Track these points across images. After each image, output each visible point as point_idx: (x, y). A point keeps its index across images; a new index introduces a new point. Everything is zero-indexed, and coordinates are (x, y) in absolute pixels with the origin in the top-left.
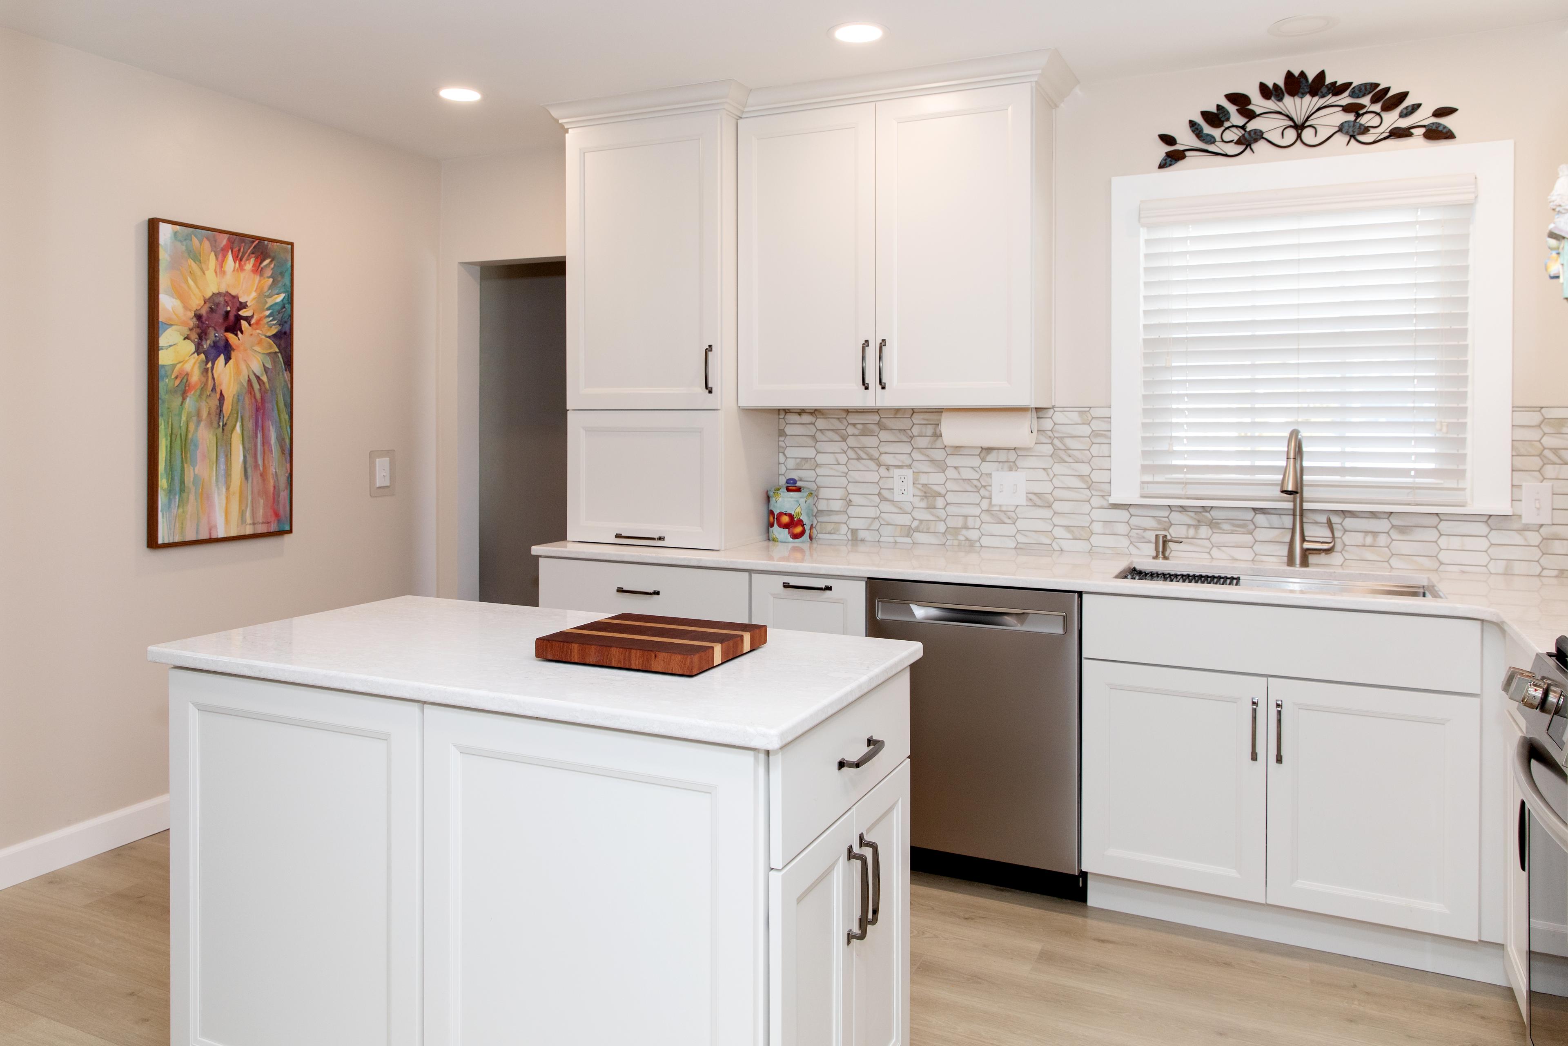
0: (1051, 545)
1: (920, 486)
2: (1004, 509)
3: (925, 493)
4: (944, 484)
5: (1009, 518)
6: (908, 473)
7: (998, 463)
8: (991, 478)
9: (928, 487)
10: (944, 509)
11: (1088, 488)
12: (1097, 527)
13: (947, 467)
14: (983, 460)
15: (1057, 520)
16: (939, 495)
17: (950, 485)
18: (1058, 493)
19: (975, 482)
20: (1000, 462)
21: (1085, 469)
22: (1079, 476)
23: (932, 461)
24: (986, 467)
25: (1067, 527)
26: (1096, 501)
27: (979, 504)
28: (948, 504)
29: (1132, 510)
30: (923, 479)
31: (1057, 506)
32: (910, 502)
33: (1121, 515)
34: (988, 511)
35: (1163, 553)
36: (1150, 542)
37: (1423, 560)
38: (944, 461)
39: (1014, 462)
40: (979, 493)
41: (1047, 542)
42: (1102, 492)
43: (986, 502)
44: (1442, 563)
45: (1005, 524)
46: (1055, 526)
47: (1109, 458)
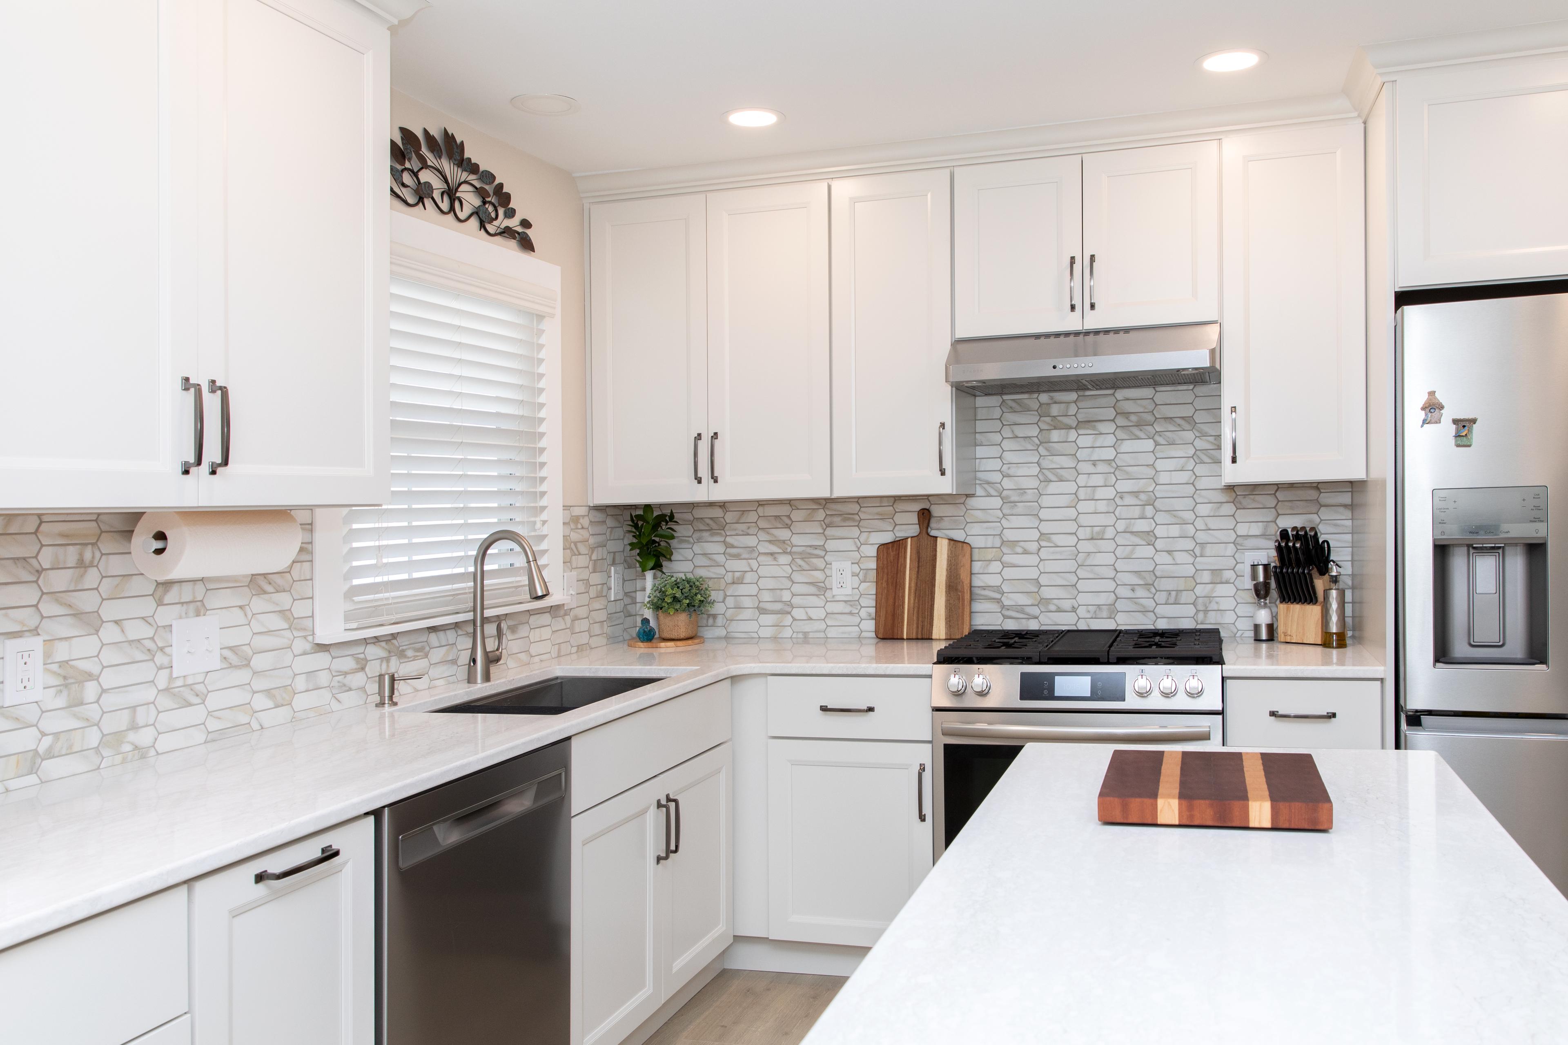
0: (249, 723)
1: (55, 667)
2: (190, 681)
3: (65, 678)
4: (97, 656)
5: (197, 695)
6: (35, 644)
7: (179, 606)
8: (171, 631)
9: (72, 667)
10: (97, 702)
11: (290, 628)
12: (300, 683)
13: (103, 622)
14: (160, 603)
15: (258, 684)
16: (90, 676)
17: (110, 656)
18: (261, 642)
19: (149, 644)
20: (182, 603)
21: (284, 600)
22: (280, 611)
23: (78, 615)
24: (164, 615)
25: (268, 692)
26: (300, 645)
27: (153, 681)
28: (104, 691)
29: (334, 651)
30: (62, 652)
31: (258, 662)
32: (36, 702)
33: (323, 659)
34: (167, 689)
35: (391, 697)
36: (350, 689)
37: (523, 656)
38: (97, 612)
39: (202, 601)
40: (153, 660)
41: (243, 719)
42: (305, 630)
43: (164, 673)
44: (532, 656)
45: (191, 705)
46: (254, 692)
47: (311, 579)
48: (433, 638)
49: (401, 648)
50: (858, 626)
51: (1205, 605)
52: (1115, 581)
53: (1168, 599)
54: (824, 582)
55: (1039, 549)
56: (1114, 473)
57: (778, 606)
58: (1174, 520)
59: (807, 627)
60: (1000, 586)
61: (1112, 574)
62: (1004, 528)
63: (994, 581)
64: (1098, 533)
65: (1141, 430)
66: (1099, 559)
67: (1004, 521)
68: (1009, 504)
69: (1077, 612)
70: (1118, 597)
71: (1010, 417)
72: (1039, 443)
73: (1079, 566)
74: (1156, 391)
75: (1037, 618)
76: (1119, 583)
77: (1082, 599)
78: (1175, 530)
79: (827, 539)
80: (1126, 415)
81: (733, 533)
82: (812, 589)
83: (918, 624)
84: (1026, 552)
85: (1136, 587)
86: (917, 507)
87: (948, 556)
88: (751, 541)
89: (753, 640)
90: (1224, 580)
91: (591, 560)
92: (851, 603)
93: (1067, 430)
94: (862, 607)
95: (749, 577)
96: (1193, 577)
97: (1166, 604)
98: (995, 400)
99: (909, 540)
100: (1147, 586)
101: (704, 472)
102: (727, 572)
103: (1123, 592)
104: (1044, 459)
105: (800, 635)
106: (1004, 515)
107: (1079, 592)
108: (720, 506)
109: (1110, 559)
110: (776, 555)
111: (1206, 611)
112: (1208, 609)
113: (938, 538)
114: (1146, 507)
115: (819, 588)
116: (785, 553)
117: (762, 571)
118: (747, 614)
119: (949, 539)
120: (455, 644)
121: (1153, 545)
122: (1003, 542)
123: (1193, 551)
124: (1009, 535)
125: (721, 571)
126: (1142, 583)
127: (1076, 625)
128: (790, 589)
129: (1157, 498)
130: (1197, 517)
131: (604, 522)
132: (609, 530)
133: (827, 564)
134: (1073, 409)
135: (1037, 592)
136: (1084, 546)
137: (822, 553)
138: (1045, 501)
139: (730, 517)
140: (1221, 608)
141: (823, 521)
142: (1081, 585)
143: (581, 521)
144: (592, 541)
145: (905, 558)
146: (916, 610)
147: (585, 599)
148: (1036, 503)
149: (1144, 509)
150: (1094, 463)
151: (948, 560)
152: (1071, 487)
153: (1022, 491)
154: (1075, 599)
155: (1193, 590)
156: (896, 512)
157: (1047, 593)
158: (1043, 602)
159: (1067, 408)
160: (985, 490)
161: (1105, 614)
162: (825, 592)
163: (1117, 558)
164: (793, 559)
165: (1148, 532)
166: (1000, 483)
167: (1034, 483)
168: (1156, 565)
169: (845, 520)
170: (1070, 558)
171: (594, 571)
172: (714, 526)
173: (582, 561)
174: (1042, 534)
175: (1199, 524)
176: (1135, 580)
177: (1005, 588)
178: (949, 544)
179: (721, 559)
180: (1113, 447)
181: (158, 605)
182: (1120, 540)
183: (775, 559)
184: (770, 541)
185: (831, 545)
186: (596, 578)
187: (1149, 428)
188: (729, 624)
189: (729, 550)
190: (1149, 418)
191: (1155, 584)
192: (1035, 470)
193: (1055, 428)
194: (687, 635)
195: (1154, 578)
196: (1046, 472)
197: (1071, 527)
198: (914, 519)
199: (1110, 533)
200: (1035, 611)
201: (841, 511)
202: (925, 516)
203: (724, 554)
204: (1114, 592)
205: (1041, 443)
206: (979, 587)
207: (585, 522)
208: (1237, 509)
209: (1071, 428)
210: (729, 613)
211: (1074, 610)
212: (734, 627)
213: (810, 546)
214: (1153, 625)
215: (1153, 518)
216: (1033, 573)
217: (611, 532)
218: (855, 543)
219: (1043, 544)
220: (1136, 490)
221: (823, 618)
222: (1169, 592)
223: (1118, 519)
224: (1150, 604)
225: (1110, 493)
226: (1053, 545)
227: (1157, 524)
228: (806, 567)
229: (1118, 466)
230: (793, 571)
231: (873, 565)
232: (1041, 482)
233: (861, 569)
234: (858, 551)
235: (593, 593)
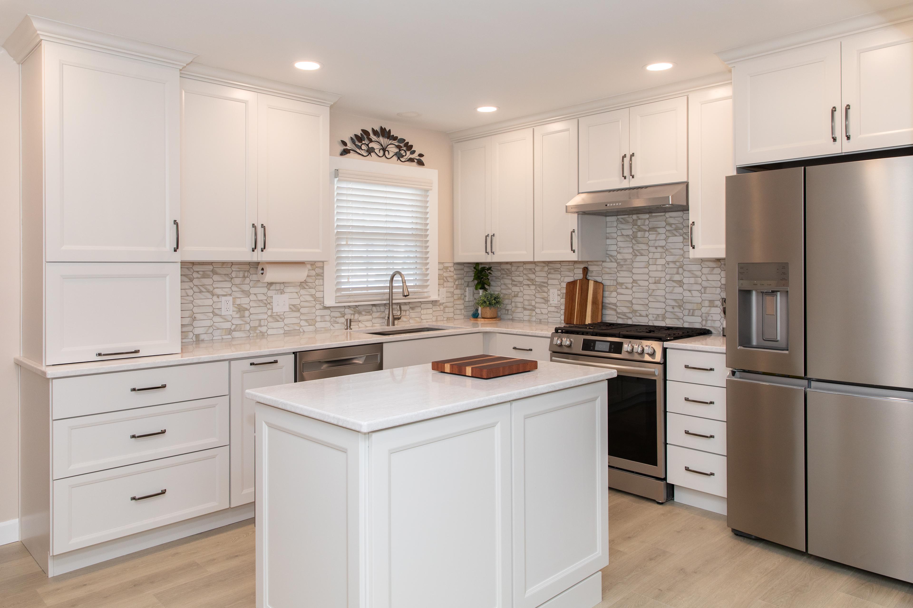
0: (299, 330)
1: (236, 306)
2: (279, 314)
3: (239, 309)
4: (249, 304)
5: (281, 319)
6: (230, 298)
7: (275, 291)
8: (272, 298)
9: (241, 306)
10: (249, 317)
11: (315, 301)
12: (318, 319)
13: (251, 294)
14: (269, 289)
15: (302, 317)
16: (247, 309)
17: (252, 304)
18: (303, 304)
19: (265, 301)
20: (276, 290)
21: (313, 291)
22: (311, 295)
23: (243, 291)
24: (270, 293)
25: (306, 320)
26: (318, 306)
27: (266, 313)
28: (251, 314)
29: (331, 309)
30: (238, 302)
31: (303, 310)
32: (231, 315)
33: (327, 312)
34: (271, 316)
35: (350, 327)
36: (338, 323)
37: (418, 319)
38: (249, 291)
39: (283, 290)
40: (266, 306)
41: (298, 328)
42: (320, 301)
43: (270, 311)
44: (422, 320)
45: (279, 321)
46: (301, 320)
47: (323, 285)
48: (374, 309)
49: (360, 311)
50: (560, 318)
51: (706, 317)
52: (665, 303)
53: (689, 313)
54: (547, 298)
55: (632, 287)
56: (665, 252)
57: (530, 307)
58: (691, 276)
59: (541, 317)
60: (616, 303)
61: (664, 300)
62: (618, 277)
63: (613, 301)
64: (658, 280)
65: (677, 232)
66: (658, 293)
67: (617, 273)
68: (620, 266)
69: (648, 317)
70: (667, 311)
71: (621, 226)
72: (632, 238)
73: (649, 295)
74: (684, 213)
75: (631, 319)
76: (667, 304)
77: (651, 311)
78: (692, 280)
79: (548, 279)
80: (670, 225)
81: (514, 275)
82: (543, 301)
83: (580, 318)
84: (627, 288)
85: (675, 307)
86: (582, 266)
87: (593, 289)
88: (521, 279)
89: (521, 321)
90: (715, 305)
91: (454, 284)
92: (558, 308)
93: (644, 232)
94: (561, 309)
95: (520, 294)
96: (700, 303)
97: (688, 316)
98: (614, 218)
99: (578, 281)
100: (680, 306)
101: (489, 250)
102: (512, 292)
103: (669, 309)
104: (634, 245)
105: (538, 320)
106: (618, 271)
107: (649, 308)
108: (510, 264)
109: (662, 293)
110: (530, 286)
111: (706, 320)
112: (707, 319)
113: (590, 280)
114: (679, 268)
115: (545, 300)
116: (533, 284)
117: (525, 292)
118: (519, 310)
119: (594, 281)
120: (384, 312)
121: (682, 287)
122: (617, 283)
123: (700, 290)
124: (620, 280)
125: (510, 291)
126: (677, 305)
127: (648, 323)
128: (535, 300)
129: (684, 265)
130: (702, 274)
131: (463, 269)
132: (465, 273)
133: (548, 290)
134: (647, 222)
135: (631, 307)
136: (652, 287)
137: (547, 285)
138: (635, 265)
139: (513, 269)
140: (714, 319)
141: (547, 271)
142: (650, 305)
143: (449, 268)
144: (455, 277)
145: (576, 289)
146: (580, 312)
147: (451, 299)
148: (631, 266)
149: (678, 270)
150: (656, 248)
151: (593, 290)
152: (645, 259)
153: (625, 260)
154: (647, 311)
155: (700, 310)
156: (575, 268)
157: (636, 307)
158: (634, 312)
159: (644, 222)
160: (610, 259)
161: (660, 319)
162: (548, 302)
163: (666, 293)
164: (536, 287)
165: (680, 281)
166: (616, 256)
167: (630, 257)
168: (684, 297)
169: (555, 271)
170: (646, 292)
171: (457, 289)
172: (508, 272)
173: (450, 284)
174: (634, 280)
175: (704, 277)
176: (674, 303)
177: (618, 304)
178: (594, 283)
179: (510, 286)
180: (665, 240)
181: (268, 290)
182: (668, 284)
183: (529, 287)
184: (528, 280)
185: (550, 282)
186: (458, 292)
187: (681, 231)
188: (513, 314)
189: (513, 283)
190: (680, 226)
191: (683, 306)
192: (631, 250)
193: (639, 231)
194: (490, 317)
195: (683, 303)
196: (635, 251)
197: (646, 277)
198: (581, 271)
199: (663, 280)
200: (630, 315)
201: (554, 267)
202: (586, 270)
203: (511, 284)
204: (665, 309)
205: (633, 238)
206: (607, 303)
207: (452, 269)
208: (722, 271)
209: (646, 231)
210: (513, 309)
211: (647, 316)
212: (515, 315)
213: (542, 282)
214: (682, 325)
215: (682, 274)
216: (629, 298)
217: (466, 273)
218: (559, 281)
219: (634, 284)
220: (675, 261)
221: (547, 313)
222: (689, 310)
223: (666, 274)
224: (680, 315)
225: (663, 262)
226: (638, 285)
227: (684, 277)
228: (541, 291)
229: (667, 249)
230: (536, 292)
231: (565, 291)
232: (633, 256)
233: (561, 293)
234: (560, 285)
235: (456, 297)
